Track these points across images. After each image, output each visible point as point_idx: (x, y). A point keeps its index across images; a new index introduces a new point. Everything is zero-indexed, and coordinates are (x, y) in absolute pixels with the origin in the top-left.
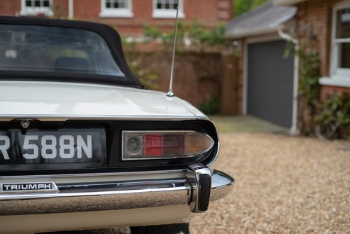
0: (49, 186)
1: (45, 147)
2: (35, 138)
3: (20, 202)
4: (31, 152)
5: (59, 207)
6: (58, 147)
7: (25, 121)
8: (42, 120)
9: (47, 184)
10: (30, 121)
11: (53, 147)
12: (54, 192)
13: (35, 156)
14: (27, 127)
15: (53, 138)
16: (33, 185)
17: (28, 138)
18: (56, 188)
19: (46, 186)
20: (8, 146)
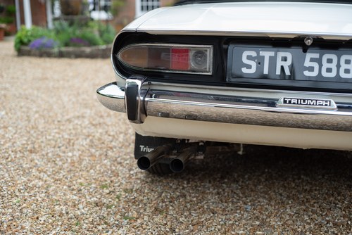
0: (328, 103)
2: (316, 56)
4: (311, 69)
5: (333, 125)
6: (338, 66)
7: (309, 39)
8: (325, 38)
9: (326, 101)
10: (313, 39)
11: (333, 66)
12: (333, 109)
13: (315, 74)
14: (310, 44)
15: (334, 57)
16: (312, 101)
17: (309, 56)
18: (335, 106)
19: (324, 103)
20: (289, 62)
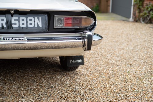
0: (23, 38)
1: (21, 22)
2: (17, 18)
3: (12, 45)
4: (15, 24)
5: (29, 48)
6: (27, 22)
7: (12, 11)
8: (19, 10)
9: (22, 38)
10: (14, 11)
11: (25, 22)
12: (26, 41)
13: (17, 26)
14: (13, 13)
15: (25, 18)
16: (16, 38)
17: (14, 18)
18: (26, 39)
19: (22, 39)
20: (5, 21)
